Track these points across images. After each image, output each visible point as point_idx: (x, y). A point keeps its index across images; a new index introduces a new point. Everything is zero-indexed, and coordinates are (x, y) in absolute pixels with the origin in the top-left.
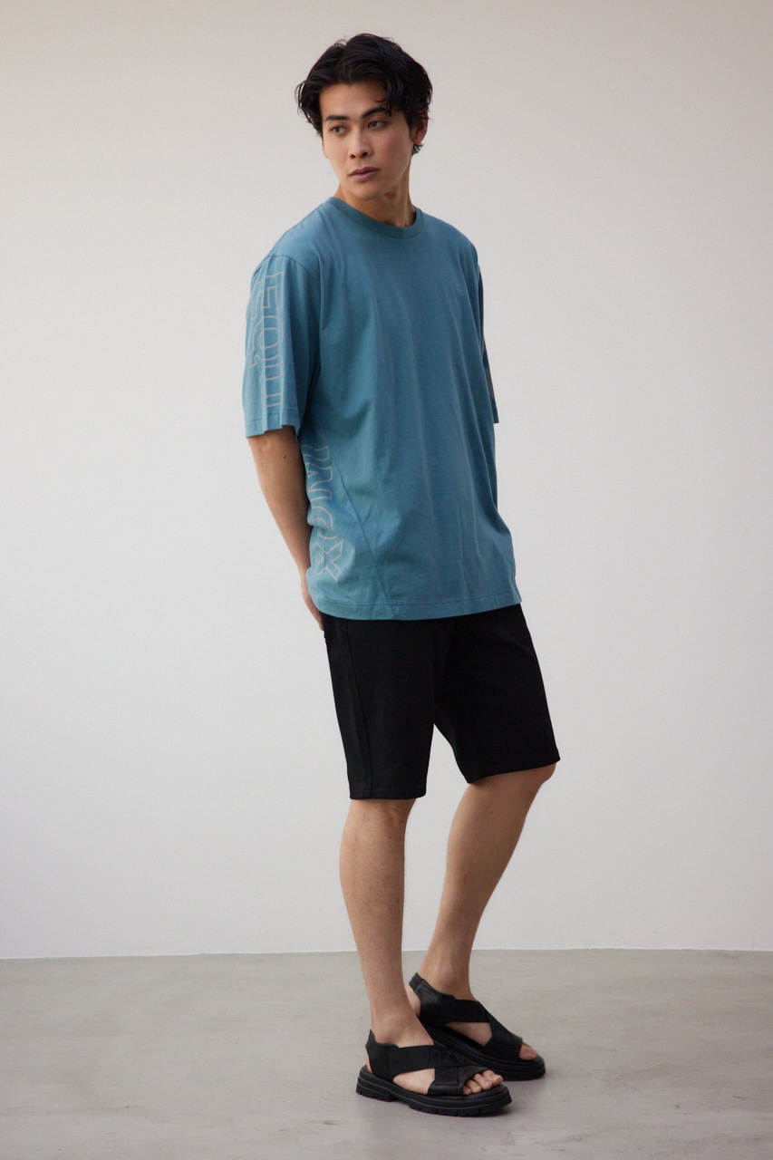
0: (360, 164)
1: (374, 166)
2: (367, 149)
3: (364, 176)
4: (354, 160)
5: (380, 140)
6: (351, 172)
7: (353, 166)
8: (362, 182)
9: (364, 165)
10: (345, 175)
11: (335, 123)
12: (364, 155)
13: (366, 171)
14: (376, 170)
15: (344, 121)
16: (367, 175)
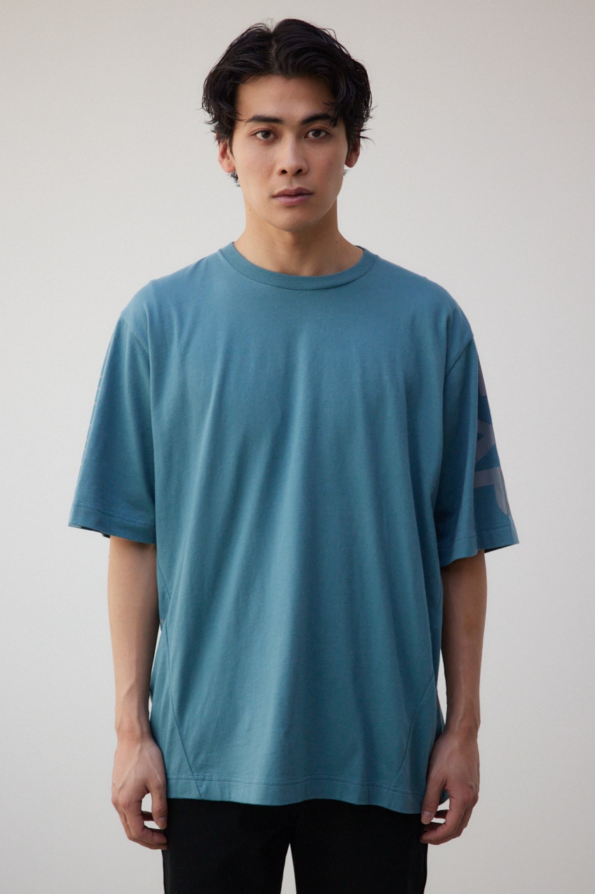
0: (291, 183)
1: (308, 188)
2: (303, 165)
3: (295, 200)
4: (284, 179)
5: (319, 154)
6: (276, 192)
7: (281, 184)
8: (290, 207)
9: (296, 185)
10: (266, 194)
11: (263, 126)
12: (299, 172)
13: (299, 193)
14: (310, 194)
15: (275, 125)
16: (299, 198)
